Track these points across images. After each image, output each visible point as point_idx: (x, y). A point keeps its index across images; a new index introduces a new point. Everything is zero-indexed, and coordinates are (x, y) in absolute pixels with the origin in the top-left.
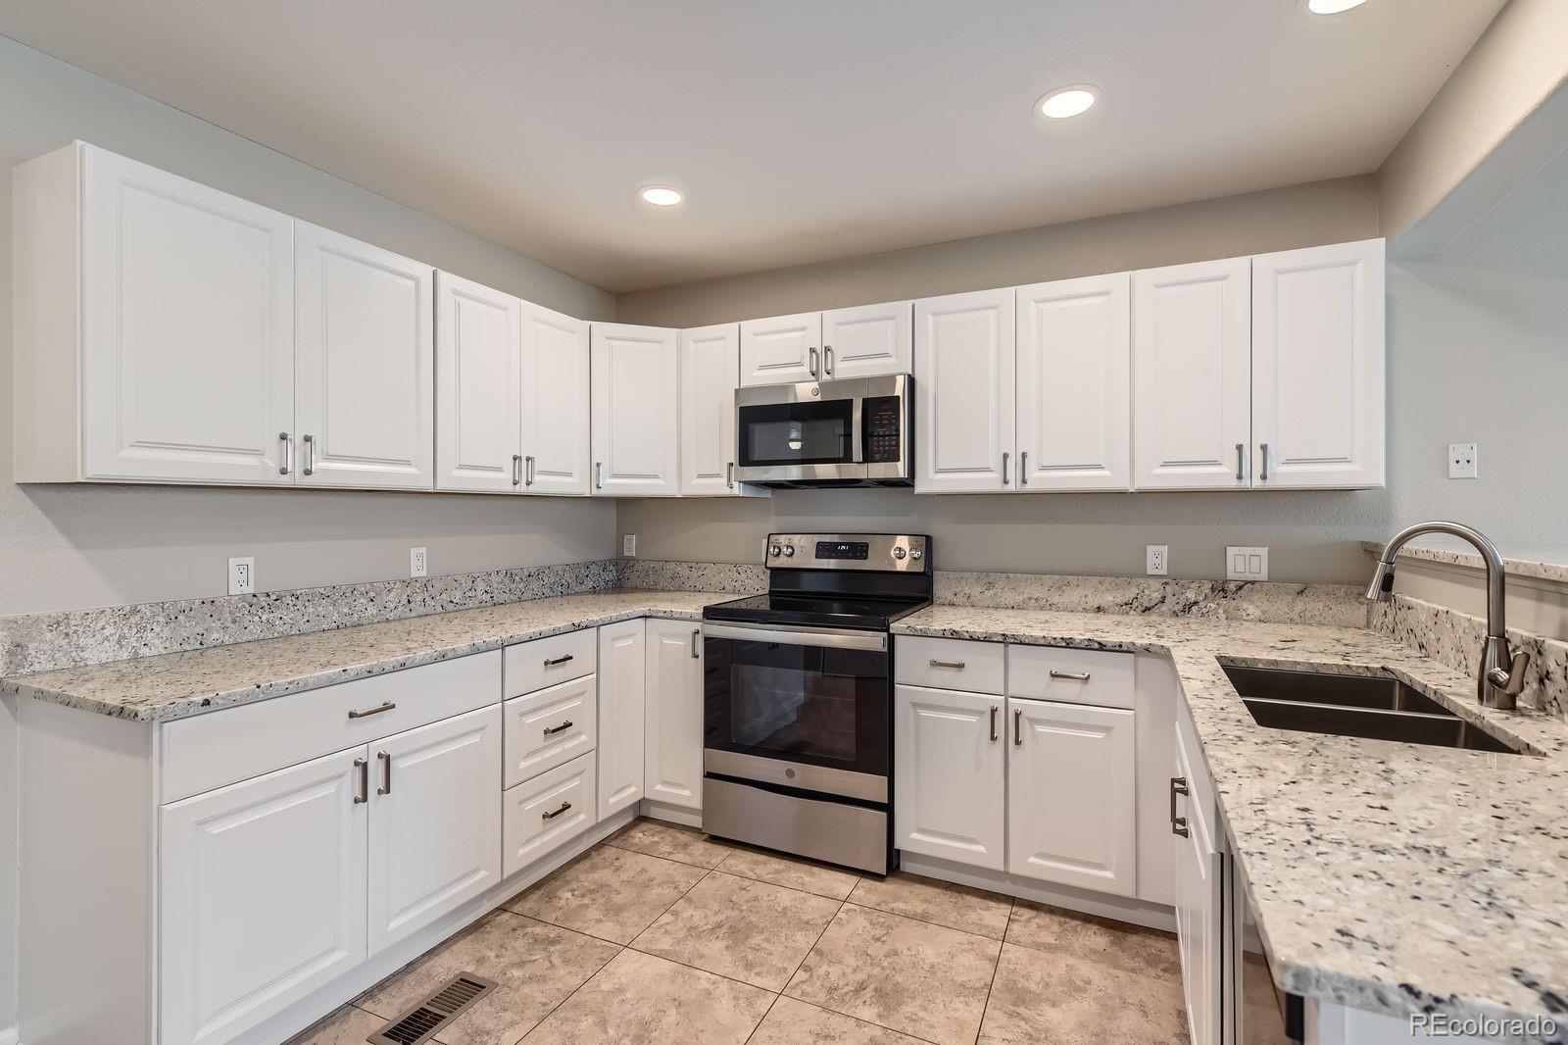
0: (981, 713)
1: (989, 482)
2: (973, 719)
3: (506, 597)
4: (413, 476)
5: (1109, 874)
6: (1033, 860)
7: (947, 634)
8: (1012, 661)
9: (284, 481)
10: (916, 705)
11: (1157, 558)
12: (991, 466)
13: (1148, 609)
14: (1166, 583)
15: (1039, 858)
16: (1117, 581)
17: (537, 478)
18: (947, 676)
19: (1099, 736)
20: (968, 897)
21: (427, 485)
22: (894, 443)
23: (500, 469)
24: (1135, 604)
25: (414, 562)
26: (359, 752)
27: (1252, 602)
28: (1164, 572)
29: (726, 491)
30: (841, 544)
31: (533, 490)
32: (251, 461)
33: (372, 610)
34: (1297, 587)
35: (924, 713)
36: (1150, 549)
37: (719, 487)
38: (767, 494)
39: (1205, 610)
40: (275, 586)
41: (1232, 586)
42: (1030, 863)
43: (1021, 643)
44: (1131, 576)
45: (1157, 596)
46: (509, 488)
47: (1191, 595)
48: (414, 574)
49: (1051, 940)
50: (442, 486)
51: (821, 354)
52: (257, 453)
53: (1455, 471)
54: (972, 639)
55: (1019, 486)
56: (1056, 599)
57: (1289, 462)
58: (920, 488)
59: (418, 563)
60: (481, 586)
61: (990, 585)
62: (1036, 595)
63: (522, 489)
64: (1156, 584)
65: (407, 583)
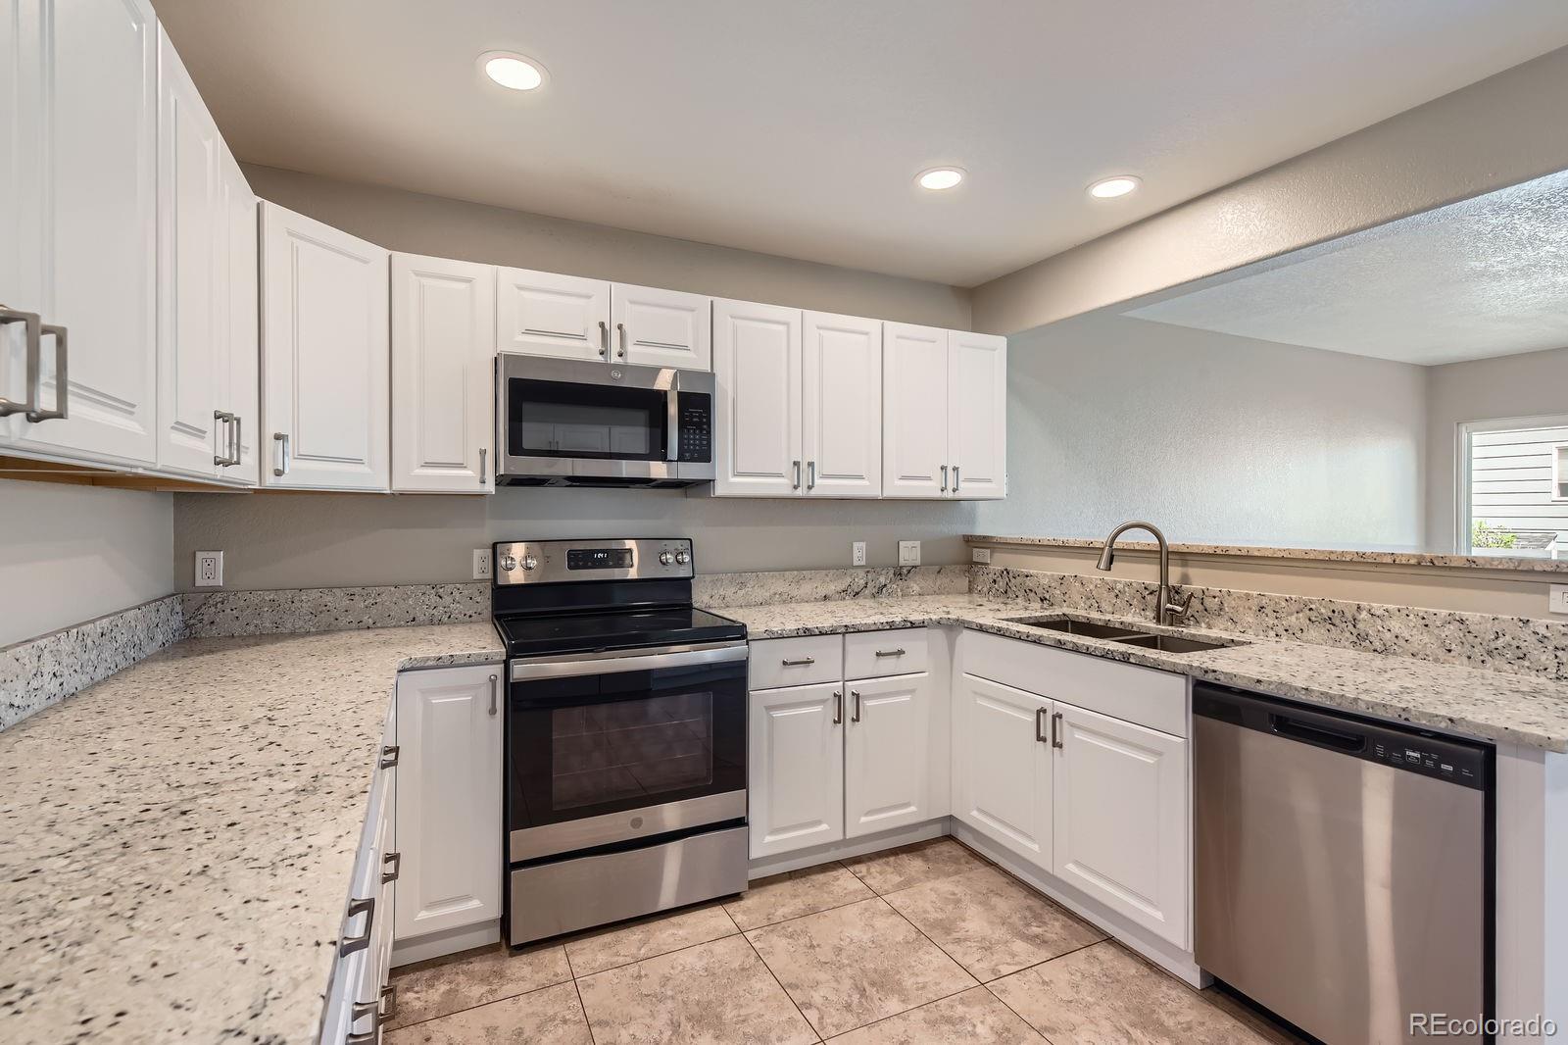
0: (822, 702)
1: (781, 487)
2: (818, 709)
5: (913, 809)
6: (863, 819)
7: (801, 632)
8: (850, 648)
10: (769, 708)
11: (859, 553)
12: (783, 471)
13: (857, 593)
14: (868, 572)
15: (871, 815)
16: (838, 573)
18: (797, 673)
19: (906, 698)
20: (814, 877)
22: (705, 442)
24: (849, 590)
27: (915, 582)
28: (863, 563)
29: (475, 487)
30: (598, 551)
34: (937, 568)
35: (777, 714)
36: (856, 545)
37: (447, 479)
39: (890, 591)
41: (905, 571)
42: (864, 823)
43: (859, 632)
44: (846, 568)
45: (862, 582)
47: (882, 580)
49: (897, 879)
51: (611, 331)
54: (821, 634)
55: (805, 492)
56: (795, 593)
58: (720, 491)
61: (743, 585)
62: (780, 590)
64: (861, 573)
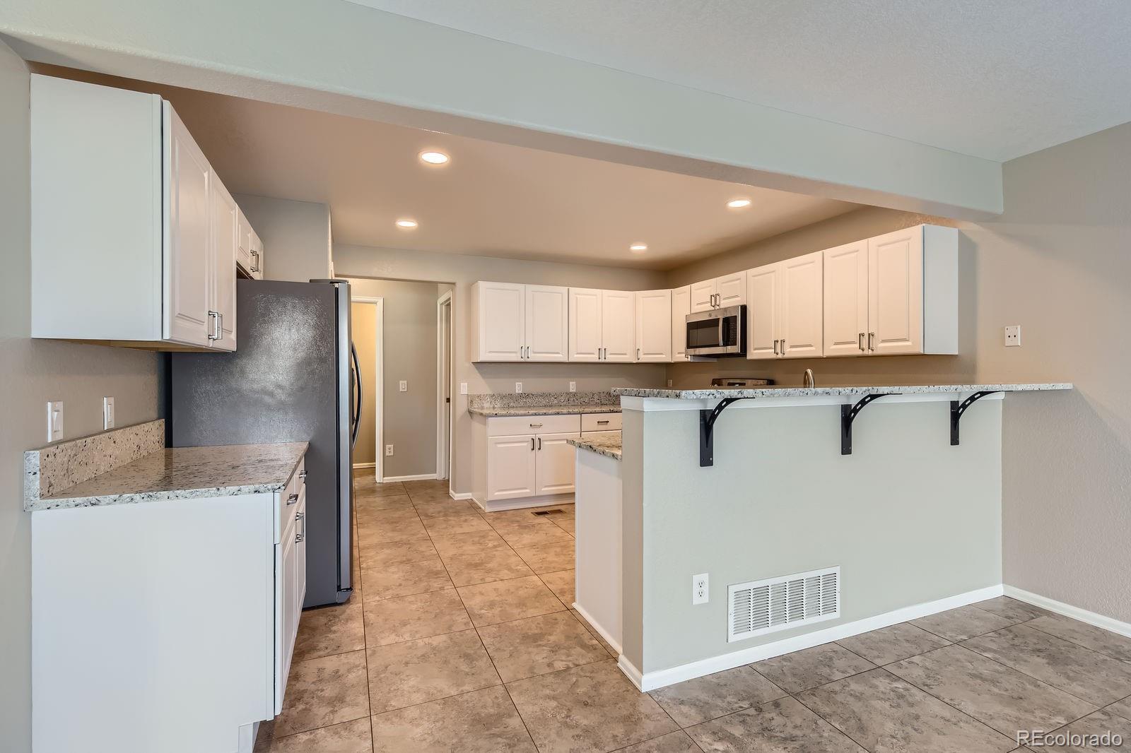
1: (772, 354)
3: (607, 402)
4: (561, 357)
9: (522, 360)
12: (771, 346)
17: (607, 356)
21: (565, 360)
23: (593, 354)
25: (571, 387)
26: (533, 436)
29: (686, 360)
30: (736, 383)
31: (607, 361)
32: (514, 355)
33: (556, 402)
37: (681, 358)
38: (715, 360)
40: (527, 392)
46: (597, 360)
48: (571, 391)
50: (571, 360)
51: (714, 297)
52: (516, 352)
53: (1008, 342)
57: (884, 341)
58: (749, 357)
59: (572, 387)
60: (596, 397)
63: (602, 360)
65: (567, 394)
